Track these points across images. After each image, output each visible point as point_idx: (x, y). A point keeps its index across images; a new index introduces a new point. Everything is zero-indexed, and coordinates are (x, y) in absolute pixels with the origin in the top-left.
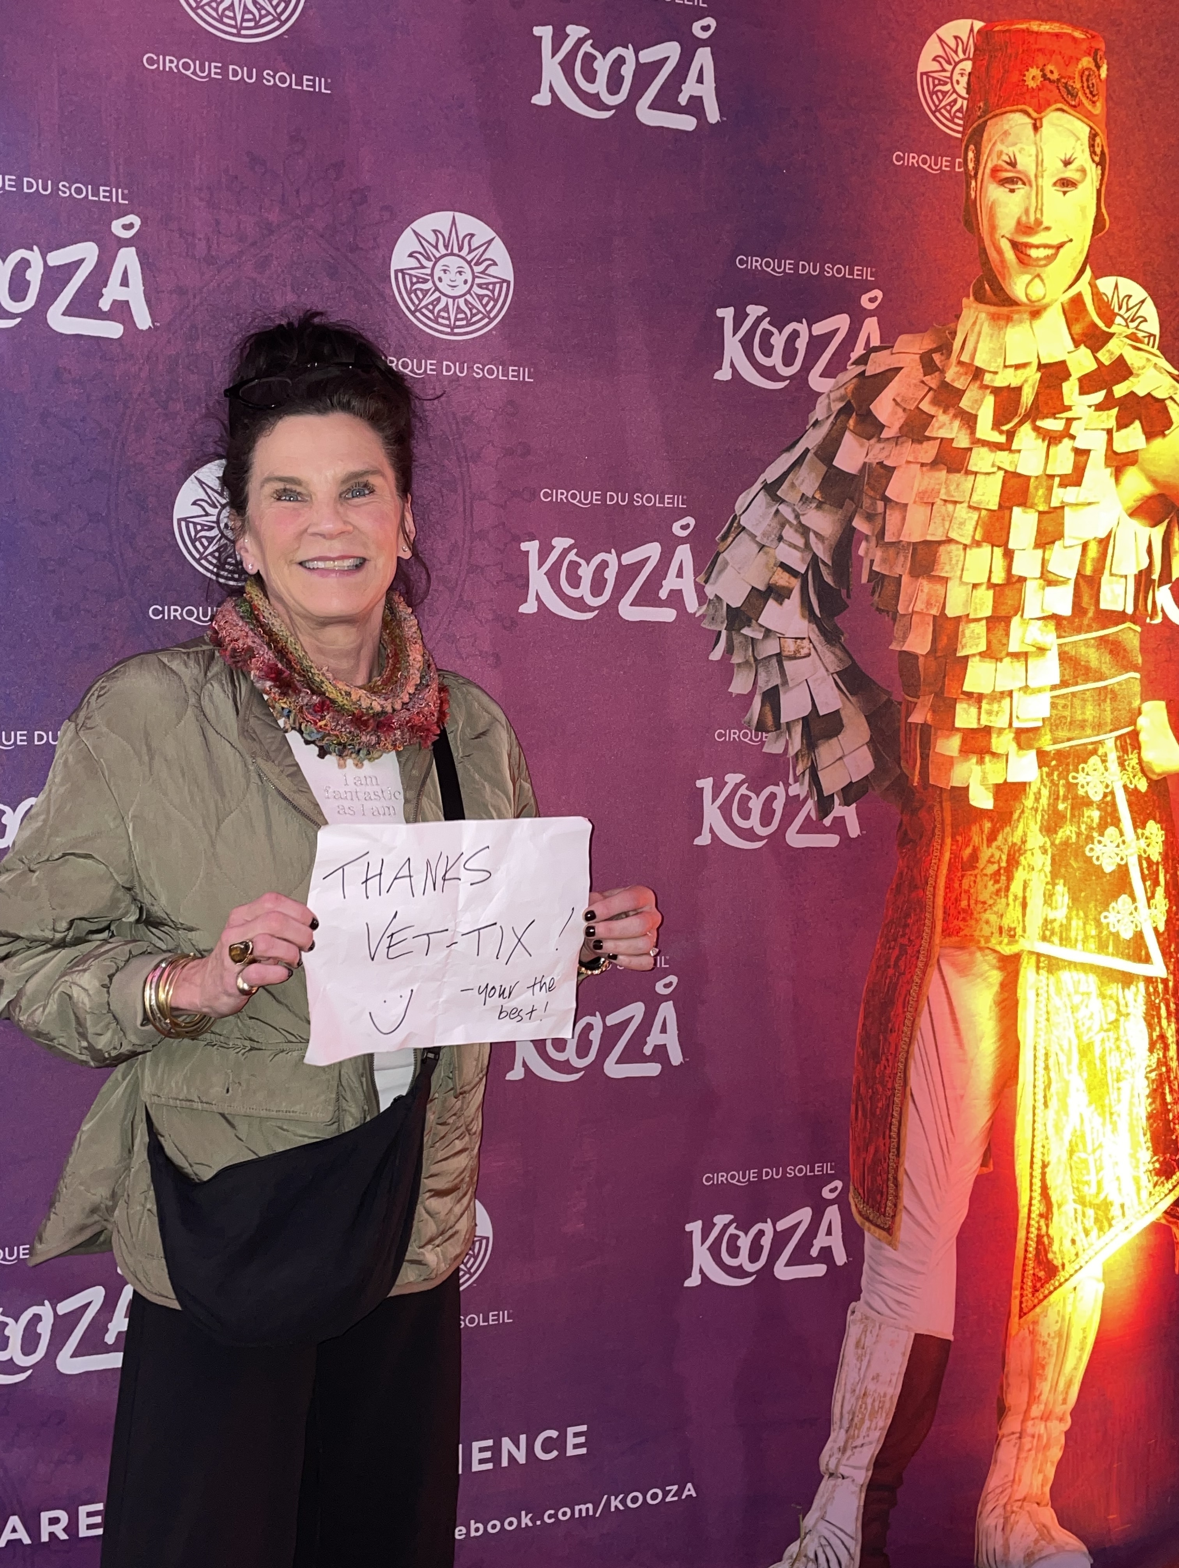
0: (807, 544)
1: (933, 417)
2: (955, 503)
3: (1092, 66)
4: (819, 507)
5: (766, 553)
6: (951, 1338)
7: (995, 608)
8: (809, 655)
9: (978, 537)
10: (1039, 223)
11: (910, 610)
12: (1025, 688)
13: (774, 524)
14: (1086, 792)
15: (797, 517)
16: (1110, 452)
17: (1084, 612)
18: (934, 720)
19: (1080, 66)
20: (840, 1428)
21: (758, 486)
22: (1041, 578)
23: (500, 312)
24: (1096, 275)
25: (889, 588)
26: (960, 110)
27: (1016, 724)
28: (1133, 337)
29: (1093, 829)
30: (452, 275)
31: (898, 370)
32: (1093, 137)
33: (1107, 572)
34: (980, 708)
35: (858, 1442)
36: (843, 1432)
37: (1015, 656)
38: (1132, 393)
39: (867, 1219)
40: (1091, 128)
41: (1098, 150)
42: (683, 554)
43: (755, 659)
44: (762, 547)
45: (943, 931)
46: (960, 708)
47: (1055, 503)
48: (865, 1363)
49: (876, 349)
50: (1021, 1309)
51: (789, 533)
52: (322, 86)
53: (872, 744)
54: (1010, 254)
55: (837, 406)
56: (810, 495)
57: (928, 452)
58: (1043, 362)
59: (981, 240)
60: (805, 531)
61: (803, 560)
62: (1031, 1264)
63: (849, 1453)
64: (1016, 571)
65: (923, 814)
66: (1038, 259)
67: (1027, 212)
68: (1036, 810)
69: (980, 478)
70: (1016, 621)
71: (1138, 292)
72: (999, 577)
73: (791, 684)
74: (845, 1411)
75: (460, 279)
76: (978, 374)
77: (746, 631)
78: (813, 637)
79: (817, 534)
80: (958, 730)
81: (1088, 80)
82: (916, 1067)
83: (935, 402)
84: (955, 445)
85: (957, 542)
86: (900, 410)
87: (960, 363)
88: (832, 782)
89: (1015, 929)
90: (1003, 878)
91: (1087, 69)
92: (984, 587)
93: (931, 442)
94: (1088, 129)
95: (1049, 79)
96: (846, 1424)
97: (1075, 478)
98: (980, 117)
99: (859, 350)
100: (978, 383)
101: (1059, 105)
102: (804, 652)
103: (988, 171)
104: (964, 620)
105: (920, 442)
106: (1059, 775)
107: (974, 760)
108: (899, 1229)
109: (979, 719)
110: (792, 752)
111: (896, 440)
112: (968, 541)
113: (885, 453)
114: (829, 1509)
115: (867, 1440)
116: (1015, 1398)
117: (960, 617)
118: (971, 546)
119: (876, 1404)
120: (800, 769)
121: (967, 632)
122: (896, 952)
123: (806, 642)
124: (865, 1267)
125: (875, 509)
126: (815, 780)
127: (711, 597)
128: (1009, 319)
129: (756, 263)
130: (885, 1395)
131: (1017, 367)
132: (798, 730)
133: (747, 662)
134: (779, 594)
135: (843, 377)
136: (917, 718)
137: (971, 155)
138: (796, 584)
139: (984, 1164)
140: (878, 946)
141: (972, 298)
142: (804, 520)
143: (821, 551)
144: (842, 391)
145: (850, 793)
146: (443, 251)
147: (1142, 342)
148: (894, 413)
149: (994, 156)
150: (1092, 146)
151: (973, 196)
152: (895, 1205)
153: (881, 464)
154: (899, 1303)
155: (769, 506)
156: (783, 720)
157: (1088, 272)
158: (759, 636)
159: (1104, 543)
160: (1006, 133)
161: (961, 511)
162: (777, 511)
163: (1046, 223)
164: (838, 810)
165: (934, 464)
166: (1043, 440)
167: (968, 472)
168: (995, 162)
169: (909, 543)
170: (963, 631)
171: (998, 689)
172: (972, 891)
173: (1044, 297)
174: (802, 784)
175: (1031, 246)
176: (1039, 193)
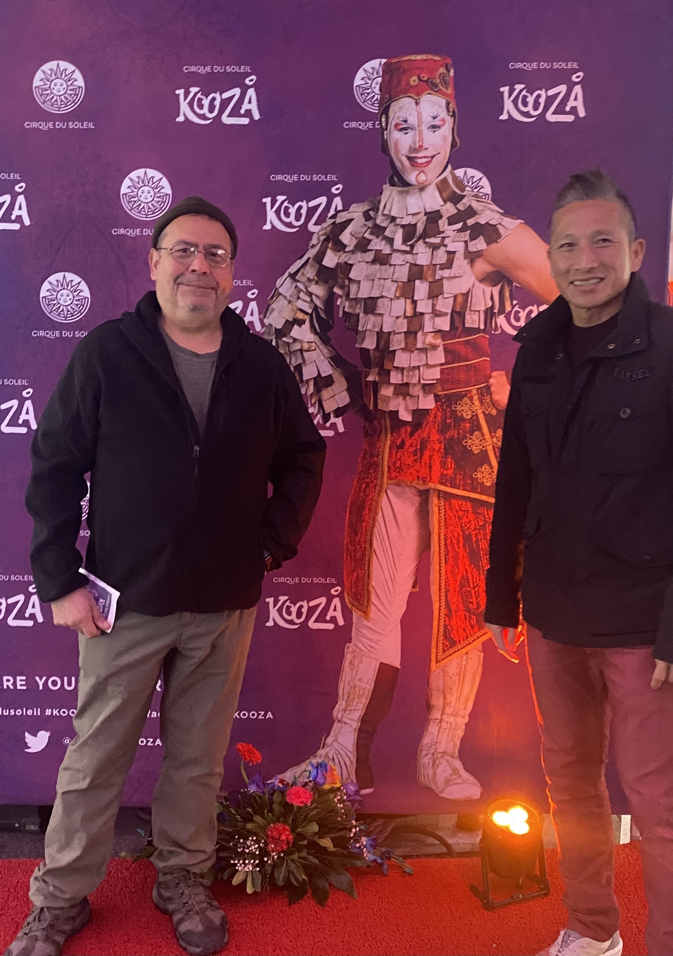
0: (312, 300)
1: (371, 240)
2: (385, 279)
3: (445, 71)
4: (317, 283)
5: (292, 304)
6: (399, 667)
7: (408, 328)
8: (315, 350)
9: (398, 295)
10: (421, 147)
11: (365, 329)
12: (427, 366)
13: (295, 291)
14: (462, 414)
15: (306, 288)
16: (467, 251)
17: (457, 329)
18: (379, 379)
19: (438, 73)
20: (343, 700)
21: (286, 275)
22: (432, 312)
23: (166, 208)
24: (454, 168)
25: (353, 319)
26: (377, 100)
27: (422, 382)
28: (476, 196)
29: (467, 432)
30: (146, 193)
31: (352, 220)
32: (448, 104)
33: (468, 310)
34: (403, 374)
35: (352, 708)
36: (344, 702)
37: (420, 350)
38: (477, 223)
39: (354, 606)
40: (447, 100)
41: (451, 110)
42: (253, 305)
43: (290, 352)
44: (290, 302)
45: (388, 477)
46: (392, 374)
47: (437, 277)
48: (355, 672)
49: (340, 211)
50: (437, 659)
51: (302, 295)
52: (91, 126)
53: (348, 390)
54: (407, 163)
55: (322, 238)
56: (311, 278)
58: (427, 211)
59: (391, 158)
60: (310, 294)
61: (310, 307)
62: (441, 638)
63: (347, 712)
64: (419, 309)
65: (376, 422)
66: (422, 164)
67: (414, 143)
68: (435, 422)
69: (397, 267)
70: (420, 334)
71: (478, 174)
72: (409, 313)
73: (307, 363)
74: (345, 692)
75: (149, 195)
76: (393, 219)
77: (284, 339)
78: (317, 341)
79: (316, 295)
80: (392, 384)
81: (443, 78)
82: (376, 539)
83: (371, 233)
84: (383, 252)
85: (387, 298)
86: (354, 238)
87: (384, 215)
88: (330, 406)
89: (425, 478)
90: (419, 454)
91: (443, 73)
92: (402, 318)
93: (371, 252)
94: (445, 101)
95: (422, 81)
96: (346, 699)
97: (449, 265)
98: (386, 103)
99: (332, 212)
100: (393, 223)
101: (429, 92)
102: (313, 348)
103: (393, 126)
104: (392, 333)
105: (365, 252)
106: (447, 406)
107: (401, 398)
108: (370, 612)
109: (402, 380)
110: (309, 393)
111: (353, 252)
112: (393, 297)
113: (348, 258)
114: (339, 737)
115: (357, 708)
116: (437, 701)
117: (390, 332)
118: (394, 299)
119: (361, 691)
120: (313, 401)
121: (395, 339)
122: (364, 486)
123: (313, 344)
124: (354, 628)
125: (344, 283)
126: (321, 406)
127: (267, 324)
128: (408, 192)
129: (280, 177)
130: (365, 688)
131: (414, 214)
132: (312, 383)
134: (301, 323)
135: (324, 225)
136: (370, 378)
137: (383, 119)
138: (307, 318)
139: (414, 587)
140: (355, 482)
141: (388, 185)
142: (310, 289)
143: (318, 303)
144: (324, 231)
145: (338, 412)
146: (141, 185)
147: (482, 198)
148: (351, 240)
149: (395, 118)
150: (448, 108)
151: (385, 137)
152: (368, 601)
153: (346, 263)
154: (371, 646)
155: (292, 283)
156: (305, 378)
157: (449, 167)
158: (291, 341)
159: (466, 295)
160: (401, 108)
161: (388, 283)
162: (296, 286)
163: (425, 146)
164: (333, 420)
165: (373, 262)
166: (430, 248)
167: (391, 265)
168: (396, 122)
169: (362, 298)
170: (392, 339)
171: (412, 365)
172: (402, 459)
173: (426, 181)
174: (315, 408)
175: (418, 158)
176: (421, 134)
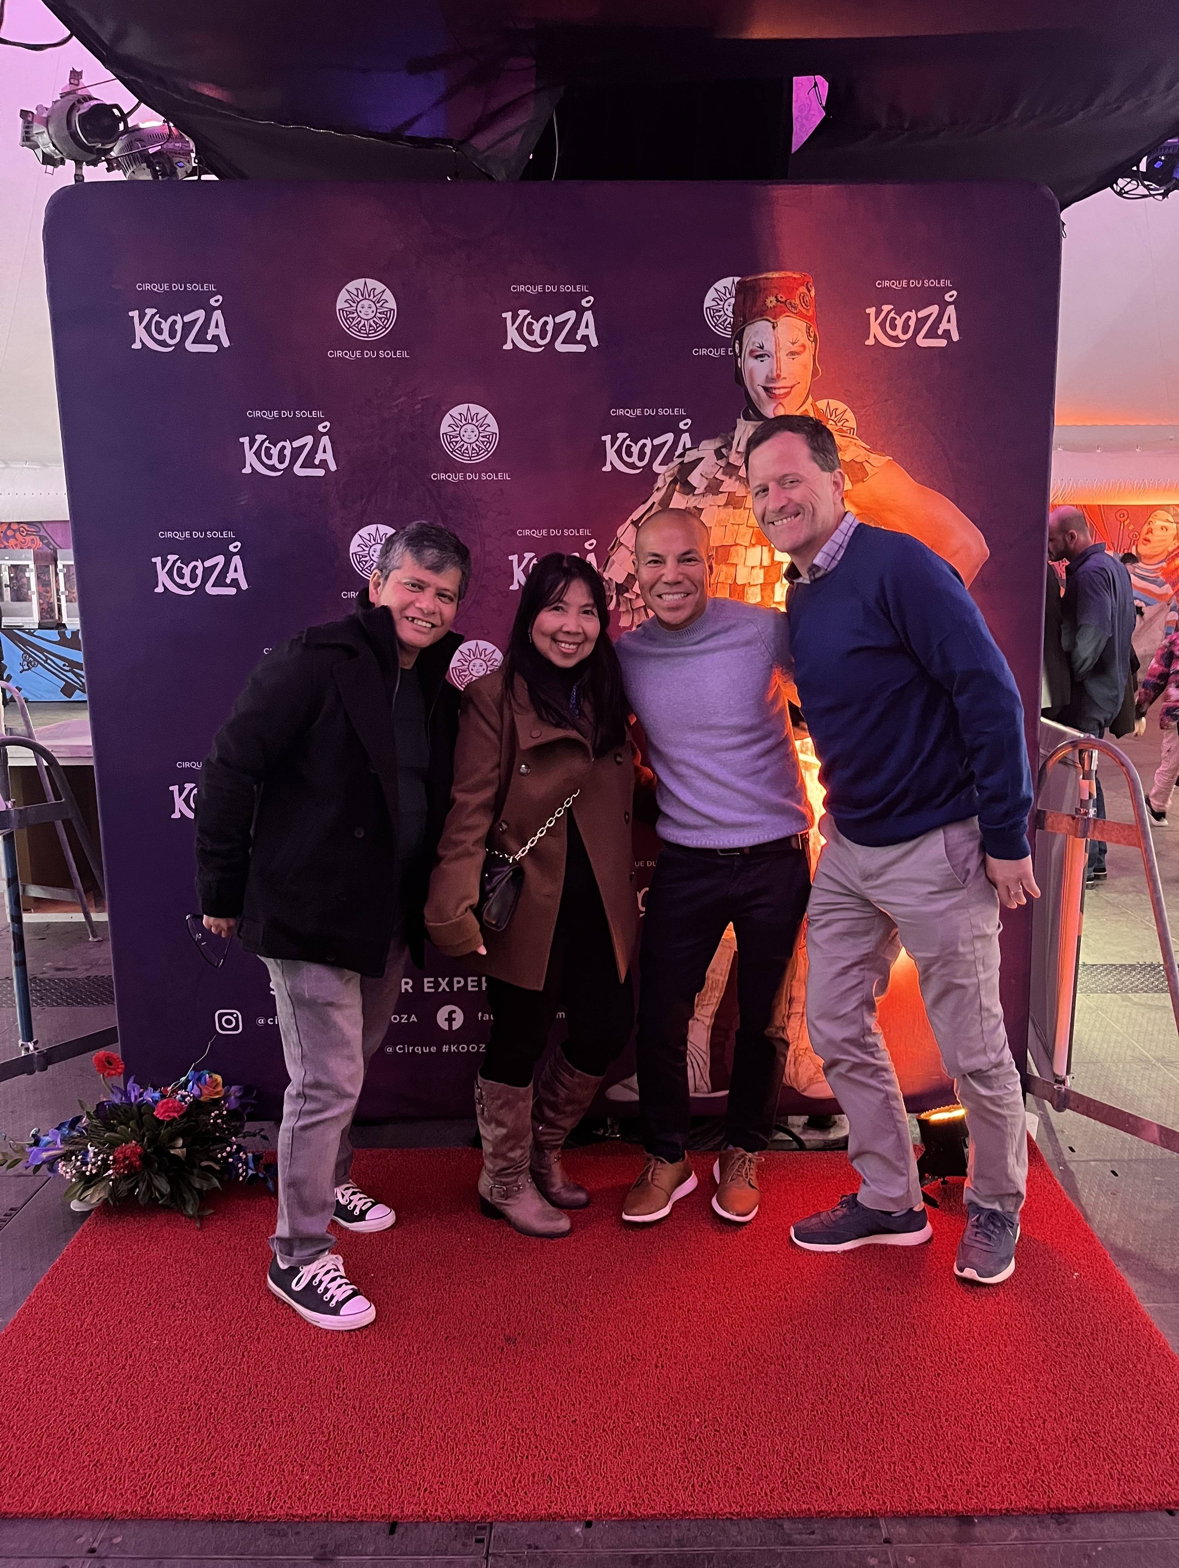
1: (723, 481)
2: (739, 524)
3: (806, 291)
7: (765, 579)
9: (753, 542)
10: (778, 376)
11: (717, 581)
19: (798, 292)
21: (629, 521)
23: (493, 447)
24: (816, 400)
26: (729, 323)
28: (840, 430)
31: (702, 459)
32: (808, 328)
35: (706, 1003)
40: (807, 324)
41: (812, 335)
42: (591, 558)
43: (632, 610)
44: (632, 553)
49: (689, 449)
52: (405, 355)
54: (763, 394)
55: (669, 480)
57: (722, 499)
59: (746, 389)
63: (700, 1008)
64: (777, 559)
66: (779, 395)
67: (772, 371)
71: (842, 407)
72: (766, 562)
75: (473, 435)
77: (626, 595)
81: (803, 298)
83: (724, 473)
84: (737, 495)
85: (741, 545)
86: (704, 479)
87: (738, 452)
91: (803, 293)
92: (758, 568)
93: (723, 494)
94: (805, 325)
95: (780, 301)
98: (741, 326)
99: (680, 450)
101: (787, 314)
103: (747, 353)
104: (748, 585)
105: (717, 495)
111: (703, 494)
112: (747, 544)
113: (698, 501)
117: (745, 584)
118: (749, 547)
119: (714, 986)
121: (750, 592)
127: (606, 579)
129: (621, 412)
133: (627, 611)
135: (671, 465)
137: (737, 345)
141: (742, 418)
144: (672, 472)
146: (464, 422)
147: (847, 433)
148: (701, 480)
149: (751, 343)
150: (808, 333)
151: (739, 365)
153: (695, 507)
157: (810, 398)
158: (634, 597)
160: (757, 332)
161: (743, 529)
163: (783, 376)
165: (726, 505)
167: (745, 508)
168: (751, 347)
169: (714, 547)
170: (747, 592)
175: (775, 388)
176: (778, 360)
